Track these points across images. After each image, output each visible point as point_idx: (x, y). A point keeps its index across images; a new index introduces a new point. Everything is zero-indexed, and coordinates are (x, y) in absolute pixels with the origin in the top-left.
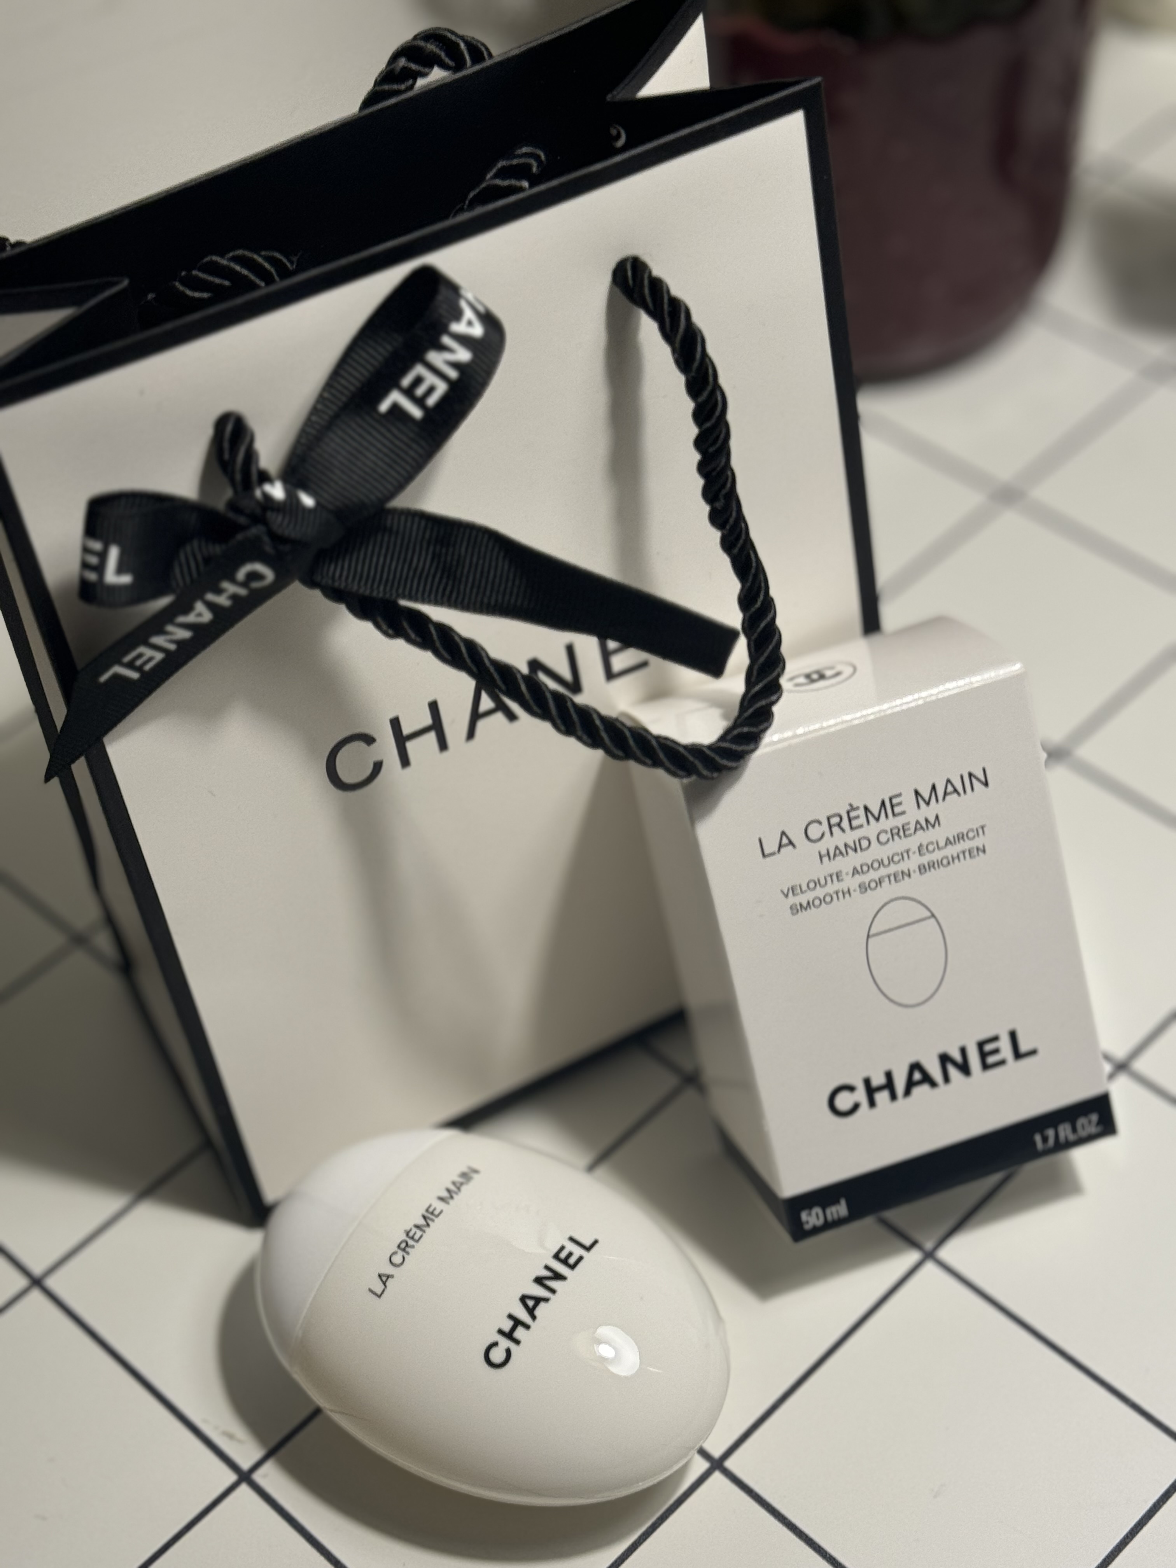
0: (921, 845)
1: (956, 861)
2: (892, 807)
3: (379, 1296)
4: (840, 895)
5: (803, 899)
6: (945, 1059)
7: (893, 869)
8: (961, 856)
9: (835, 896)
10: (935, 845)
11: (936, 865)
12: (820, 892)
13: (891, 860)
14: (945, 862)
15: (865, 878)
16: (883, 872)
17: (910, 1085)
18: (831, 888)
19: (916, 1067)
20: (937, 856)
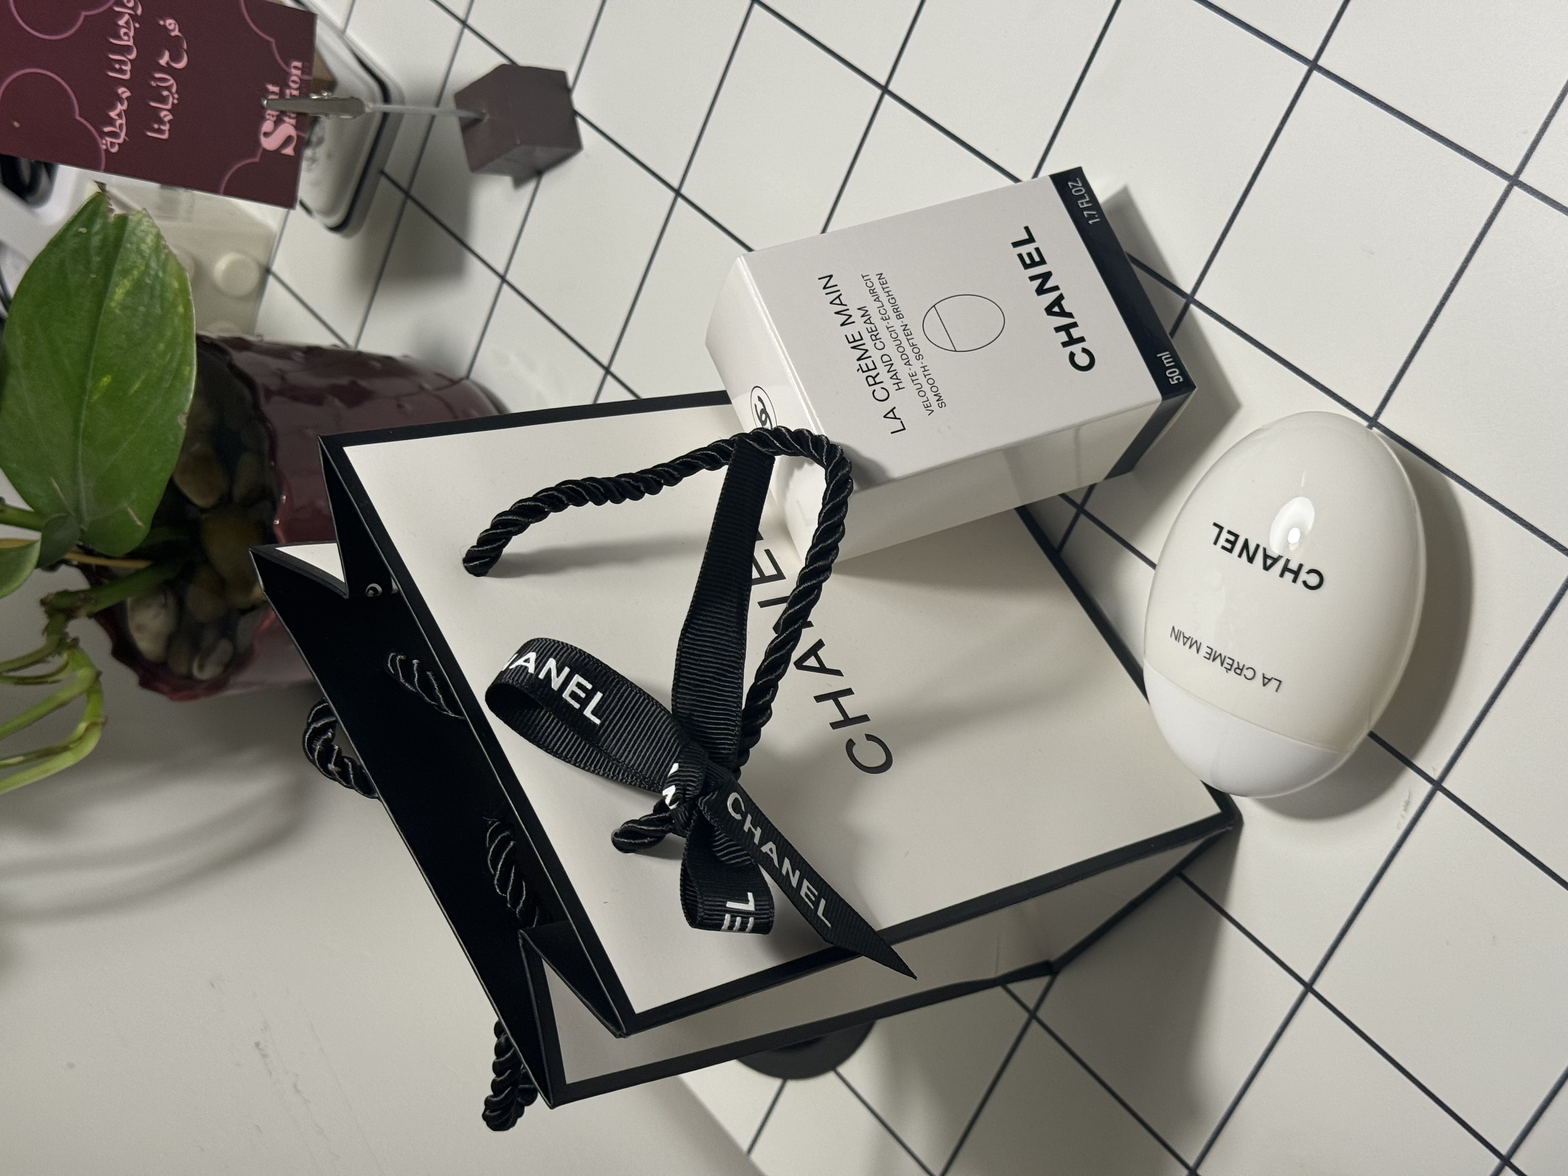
0: (882, 319)
1: (890, 293)
2: (855, 341)
3: (1280, 682)
4: (926, 373)
5: (933, 400)
6: (1040, 291)
7: (902, 337)
8: (886, 290)
9: (928, 377)
10: (881, 309)
11: (896, 307)
12: (926, 388)
13: (896, 339)
14: (893, 301)
15: (912, 357)
16: (905, 344)
17: (1063, 313)
18: (922, 380)
19: (1049, 311)
20: (888, 307)
